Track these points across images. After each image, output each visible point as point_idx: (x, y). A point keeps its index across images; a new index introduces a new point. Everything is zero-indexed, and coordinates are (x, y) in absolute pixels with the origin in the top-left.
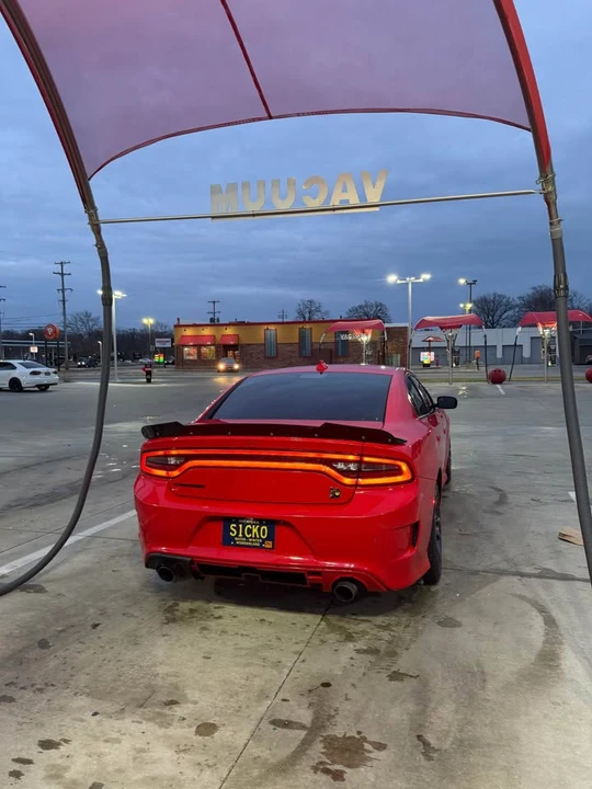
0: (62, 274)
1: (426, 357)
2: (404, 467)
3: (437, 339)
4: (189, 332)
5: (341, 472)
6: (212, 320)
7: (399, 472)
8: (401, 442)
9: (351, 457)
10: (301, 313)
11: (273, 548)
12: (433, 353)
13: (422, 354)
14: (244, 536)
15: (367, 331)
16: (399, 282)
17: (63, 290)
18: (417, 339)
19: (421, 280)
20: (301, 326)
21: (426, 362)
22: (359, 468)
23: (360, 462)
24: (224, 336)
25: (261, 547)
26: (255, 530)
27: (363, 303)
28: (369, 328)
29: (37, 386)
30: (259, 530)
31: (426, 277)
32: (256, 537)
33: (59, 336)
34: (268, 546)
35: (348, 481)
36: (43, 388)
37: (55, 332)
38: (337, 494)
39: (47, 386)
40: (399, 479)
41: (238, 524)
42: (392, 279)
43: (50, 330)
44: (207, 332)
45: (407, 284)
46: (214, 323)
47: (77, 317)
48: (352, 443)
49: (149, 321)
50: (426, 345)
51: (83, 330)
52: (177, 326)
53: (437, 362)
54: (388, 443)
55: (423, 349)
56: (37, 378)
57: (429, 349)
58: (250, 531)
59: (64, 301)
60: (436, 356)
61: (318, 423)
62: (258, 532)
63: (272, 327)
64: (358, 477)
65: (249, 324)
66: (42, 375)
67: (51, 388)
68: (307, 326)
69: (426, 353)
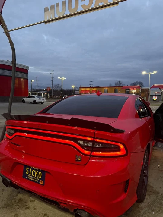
0: (52, 74)
1: (155, 98)
2: (122, 146)
3: (158, 93)
4: (83, 89)
5: (83, 146)
6: (91, 86)
7: (119, 149)
8: (121, 132)
9: (89, 139)
10: (116, 84)
11: (43, 185)
12: (157, 97)
13: (153, 97)
14: (31, 175)
15: (135, 89)
16: (146, 74)
17: (52, 78)
18: (152, 92)
19: (154, 73)
20: (115, 88)
21: (154, 100)
22: (93, 145)
23: (94, 142)
24: (93, 91)
25: (38, 183)
26: (36, 173)
27: (136, 82)
28: (135, 88)
29: (40, 102)
30: (38, 173)
31: (155, 72)
32: (36, 177)
33: (51, 90)
34: (41, 183)
35: (86, 152)
36: (42, 103)
37: (49, 89)
38: (79, 159)
39: (43, 103)
40: (119, 153)
41: (29, 168)
42: (144, 73)
43: (48, 88)
44: (88, 89)
45: (149, 74)
46: (91, 87)
47: (56, 85)
48: (88, 130)
49: (73, 86)
50: (155, 94)
51: (57, 89)
52: (80, 88)
53: (158, 100)
54: (110, 132)
55: (154, 96)
56: (40, 100)
57: (156, 96)
58: (34, 173)
59: (52, 81)
60: (158, 98)
61: (68, 117)
62: (38, 175)
63: (107, 88)
64: (92, 151)
65: (100, 87)
66: (42, 100)
67: (44, 103)
68: (117, 88)
69: (155, 97)
